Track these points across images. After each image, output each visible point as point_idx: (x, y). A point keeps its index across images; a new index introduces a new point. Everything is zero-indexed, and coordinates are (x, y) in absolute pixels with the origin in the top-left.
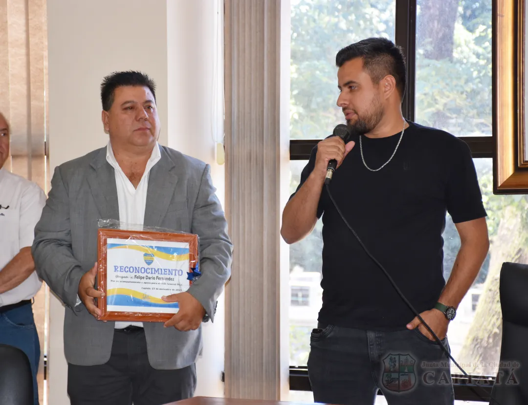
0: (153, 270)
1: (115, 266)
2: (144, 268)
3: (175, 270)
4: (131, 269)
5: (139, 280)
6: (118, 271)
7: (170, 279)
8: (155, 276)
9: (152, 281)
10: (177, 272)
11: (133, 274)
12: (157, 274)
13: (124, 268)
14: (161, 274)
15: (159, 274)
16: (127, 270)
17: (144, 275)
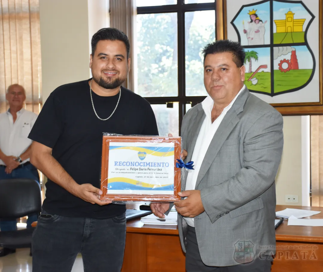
0: (145, 164)
1: (115, 162)
2: (138, 163)
3: (163, 163)
4: (128, 164)
5: (134, 171)
6: (117, 165)
7: (159, 170)
8: (147, 168)
9: (144, 171)
10: (164, 164)
11: (130, 167)
12: (148, 167)
13: (122, 163)
14: (152, 166)
15: (150, 166)
16: (124, 164)
17: (138, 167)
